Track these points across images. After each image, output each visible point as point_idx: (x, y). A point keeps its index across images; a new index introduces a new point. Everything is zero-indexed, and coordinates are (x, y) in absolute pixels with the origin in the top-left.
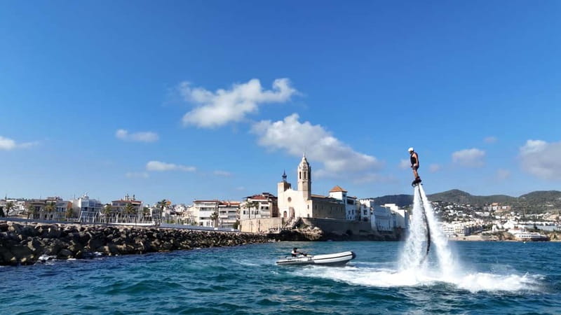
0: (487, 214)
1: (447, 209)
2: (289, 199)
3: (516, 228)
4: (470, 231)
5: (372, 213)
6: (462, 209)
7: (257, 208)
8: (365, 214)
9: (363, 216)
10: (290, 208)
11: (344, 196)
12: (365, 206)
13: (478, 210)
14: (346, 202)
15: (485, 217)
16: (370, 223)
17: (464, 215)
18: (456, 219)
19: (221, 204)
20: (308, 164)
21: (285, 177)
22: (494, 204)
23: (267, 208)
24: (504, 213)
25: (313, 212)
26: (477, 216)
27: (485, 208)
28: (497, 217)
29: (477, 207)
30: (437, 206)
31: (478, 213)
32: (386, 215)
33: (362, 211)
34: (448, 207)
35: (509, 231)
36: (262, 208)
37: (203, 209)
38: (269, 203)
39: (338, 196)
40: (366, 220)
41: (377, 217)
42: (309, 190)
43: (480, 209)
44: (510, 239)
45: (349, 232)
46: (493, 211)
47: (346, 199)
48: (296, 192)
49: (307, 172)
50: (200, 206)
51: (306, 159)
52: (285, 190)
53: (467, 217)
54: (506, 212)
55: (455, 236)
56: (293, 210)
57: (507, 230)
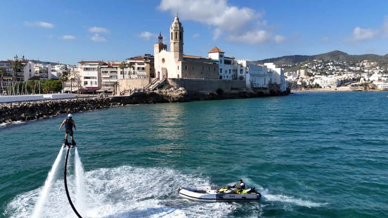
0: (358, 68)
1: (328, 65)
2: (163, 60)
3: (380, 80)
5: (247, 72)
6: (340, 65)
7: (134, 69)
8: (241, 73)
9: (239, 74)
10: (163, 69)
11: (221, 56)
12: (241, 66)
13: (352, 66)
14: (223, 62)
15: (356, 71)
16: (245, 81)
17: (341, 69)
18: (333, 73)
19: (105, 64)
20: (180, 24)
21: (161, 38)
22: (365, 61)
23: (143, 69)
25: (182, 73)
26: (350, 70)
27: (357, 64)
28: (366, 71)
29: (351, 64)
30: (321, 63)
31: (351, 68)
32: (262, 73)
33: (239, 72)
34: (329, 64)
36: (139, 68)
37: (87, 69)
38: (145, 64)
39: (215, 56)
40: (242, 78)
41: (251, 75)
42: (181, 50)
43: (354, 65)
44: (373, 89)
46: (363, 66)
47: (223, 59)
48: (169, 52)
49: (178, 32)
50: (84, 66)
51: (178, 19)
52: (160, 51)
53: (342, 71)
54: (373, 67)
56: (166, 70)
57: (372, 82)
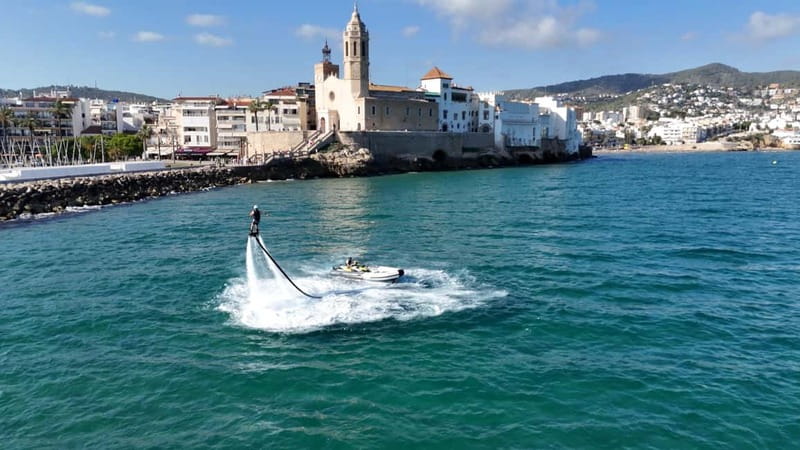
0: (758, 102)
1: (694, 95)
2: (332, 95)
3: (789, 127)
4: (710, 134)
5: (497, 117)
6: (719, 95)
7: (276, 111)
8: (485, 118)
9: (482, 121)
10: (330, 112)
11: (445, 86)
12: (486, 105)
13: (744, 95)
14: (449, 97)
15: (753, 107)
16: (493, 135)
17: (720, 104)
18: (704, 112)
19: (224, 103)
20: (362, 26)
21: (327, 52)
22: (773, 85)
23: (294, 112)
24: (787, 99)
25: (366, 119)
26: (740, 106)
27: (756, 93)
28: (773, 106)
29: (744, 91)
30: (679, 91)
31: (743, 101)
32: (528, 118)
33: (481, 116)
34: (697, 92)
35: (775, 134)
36: (285, 111)
37: (189, 112)
38: (299, 103)
39: (434, 87)
40: (486, 128)
41: (504, 122)
42: (364, 76)
43: (749, 94)
44: (772, 145)
45: (439, 155)
46: (768, 97)
47: (449, 92)
48: (340, 80)
49: (359, 41)
50: (184, 107)
51: (358, 16)
52: (325, 78)
53: (723, 108)
54: (789, 98)
55: (680, 143)
56: (338, 115)
57: (772, 131)
